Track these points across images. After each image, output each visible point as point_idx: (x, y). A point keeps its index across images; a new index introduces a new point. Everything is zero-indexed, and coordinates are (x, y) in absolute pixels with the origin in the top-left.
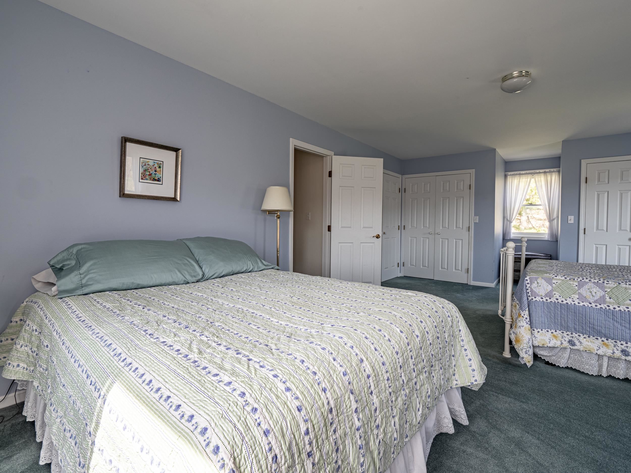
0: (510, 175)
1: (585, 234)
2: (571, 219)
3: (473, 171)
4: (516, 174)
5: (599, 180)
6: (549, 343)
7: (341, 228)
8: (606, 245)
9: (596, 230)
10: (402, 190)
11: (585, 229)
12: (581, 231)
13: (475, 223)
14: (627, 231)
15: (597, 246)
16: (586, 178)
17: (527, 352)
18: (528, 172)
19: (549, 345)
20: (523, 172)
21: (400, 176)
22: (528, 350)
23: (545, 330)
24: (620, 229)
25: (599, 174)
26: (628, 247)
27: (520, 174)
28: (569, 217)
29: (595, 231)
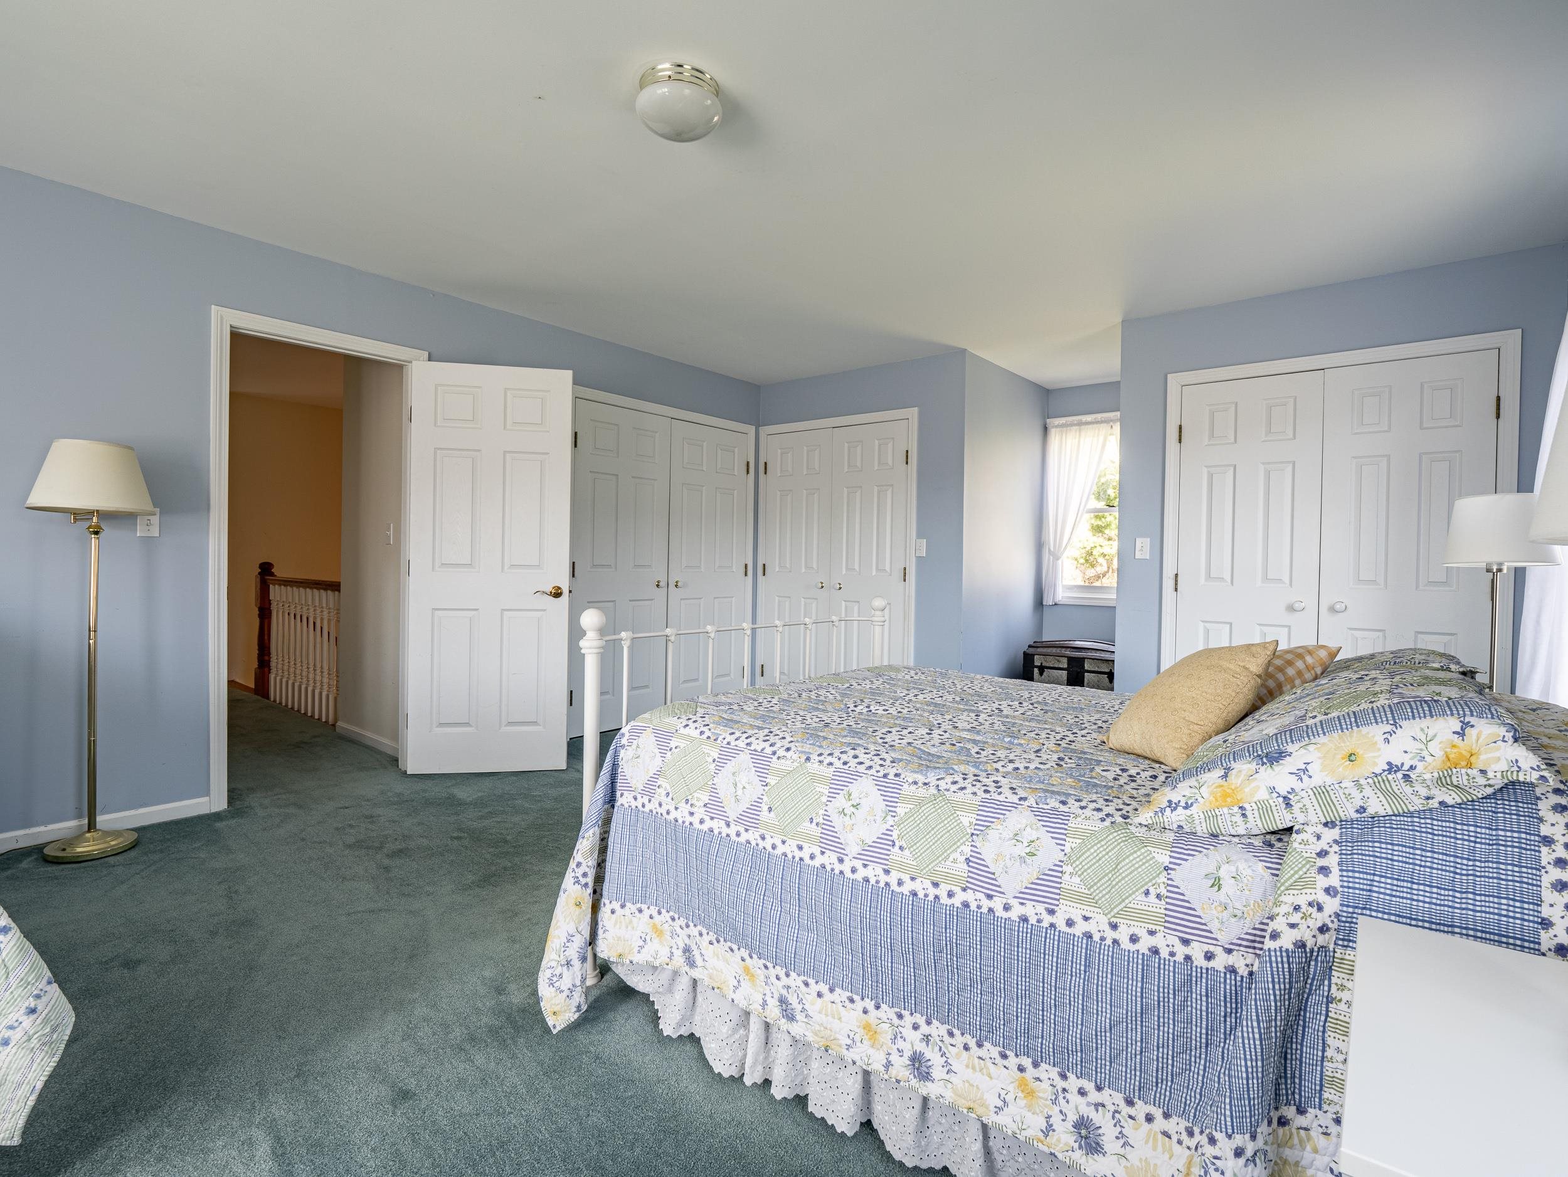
0: (1057, 427)
1: (1176, 590)
2: (1143, 548)
3: (913, 413)
4: (1072, 425)
5: (1212, 435)
6: (639, 952)
7: (439, 567)
8: (1231, 624)
9: (1206, 580)
10: (758, 468)
11: (1177, 575)
12: (1168, 584)
13: (919, 559)
14: (1284, 583)
15: (1208, 625)
16: (1180, 427)
17: (555, 979)
18: (1099, 416)
19: (637, 958)
20: (1089, 418)
21: (751, 430)
22: (558, 972)
23: (634, 908)
24: (1266, 578)
25: (1212, 415)
26: (1286, 629)
27: (1080, 424)
28: (1139, 542)
29: (1202, 581)
